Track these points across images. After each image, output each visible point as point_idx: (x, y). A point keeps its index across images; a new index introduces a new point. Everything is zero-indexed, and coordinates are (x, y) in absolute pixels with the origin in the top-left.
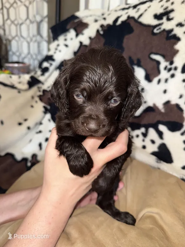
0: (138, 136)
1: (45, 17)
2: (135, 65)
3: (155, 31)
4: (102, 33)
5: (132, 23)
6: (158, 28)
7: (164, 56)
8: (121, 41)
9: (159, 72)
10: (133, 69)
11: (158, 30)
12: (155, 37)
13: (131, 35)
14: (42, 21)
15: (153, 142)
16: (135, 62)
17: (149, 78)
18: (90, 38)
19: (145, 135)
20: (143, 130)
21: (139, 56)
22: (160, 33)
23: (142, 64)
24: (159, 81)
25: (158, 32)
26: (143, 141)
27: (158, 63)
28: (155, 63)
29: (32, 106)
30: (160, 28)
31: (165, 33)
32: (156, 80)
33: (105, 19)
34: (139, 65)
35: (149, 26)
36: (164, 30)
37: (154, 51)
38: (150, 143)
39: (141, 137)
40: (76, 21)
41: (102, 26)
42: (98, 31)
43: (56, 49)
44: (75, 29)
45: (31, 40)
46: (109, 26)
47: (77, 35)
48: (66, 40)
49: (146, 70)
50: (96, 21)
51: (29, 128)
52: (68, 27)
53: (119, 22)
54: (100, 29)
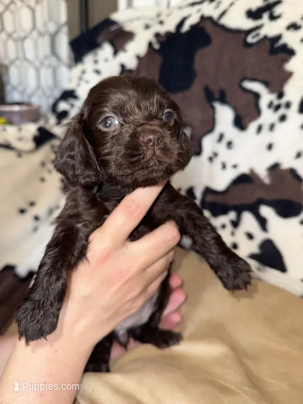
0: (224, 226)
1: (63, 26)
2: (217, 100)
3: (250, 39)
4: (156, 46)
5: (209, 28)
6: (254, 34)
7: (266, 83)
8: (190, 60)
9: (258, 112)
10: (213, 108)
11: (254, 37)
12: (249, 51)
13: (208, 50)
15: (250, 236)
16: (217, 95)
17: (240, 123)
18: (138, 57)
19: (235, 224)
20: (232, 215)
21: (223, 84)
22: (258, 43)
23: (229, 97)
24: (260, 129)
26: (233, 234)
27: (257, 96)
28: (250, 96)
29: (43, 180)
30: (258, 35)
31: (267, 43)
32: (253, 126)
33: (161, 23)
34: (223, 100)
35: (237, 32)
36: (265, 38)
37: (248, 74)
38: (245, 238)
39: (229, 228)
40: (113, 28)
41: (157, 35)
42: (150, 45)
43: (80, 79)
44: (113, 43)
45: (42, 64)
46: (169, 35)
47: (116, 53)
48: (96, 62)
49: (235, 109)
50: (147, 27)
51: (37, 218)
52: (100, 39)
53: (186, 28)
54: (154, 41)
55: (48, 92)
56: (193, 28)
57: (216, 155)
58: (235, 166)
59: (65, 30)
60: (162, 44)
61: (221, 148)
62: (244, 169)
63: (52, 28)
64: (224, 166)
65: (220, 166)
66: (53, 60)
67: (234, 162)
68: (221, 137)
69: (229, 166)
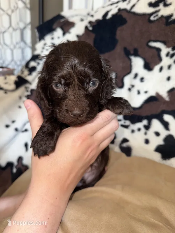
0: (139, 130)
1: (28, 25)
2: (132, 55)
3: (152, 18)
4: (91, 28)
5: (125, 15)
6: (154, 15)
7: (164, 43)
8: (114, 33)
9: (160, 59)
10: (130, 60)
11: (154, 17)
12: (152, 24)
13: (124, 27)
14: (25, 28)
15: (157, 134)
16: (132, 52)
17: (148, 67)
18: (78, 36)
19: (147, 127)
20: (145, 122)
21: (136, 45)
22: (157, 20)
23: (140, 53)
24: (161, 69)
25: (155, 19)
26: (146, 134)
27: (159, 50)
28: (155, 50)
29: (20, 107)
30: (157, 15)
31: (164, 20)
32: (157, 68)
33: (92, 16)
34: (136, 54)
35: (144, 15)
36: (162, 16)
37: (153, 38)
38: (154, 135)
39: (143, 130)
40: (62, 20)
41: (90, 22)
42: (86, 28)
43: (43, 48)
44: (62, 28)
45: (15, 47)
46: (98, 21)
47: (64, 34)
48: (53, 38)
49: (144, 59)
50: (82, 20)
51: (16, 130)
52: (54, 27)
53: (109, 16)
54: (89, 25)
55: (18, 63)
56: (114, 16)
57: (133, 86)
58: (146, 92)
59: (29, 27)
60: (94, 27)
61: (137, 82)
62: (152, 93)
63: (22, 25)
64: (139, 93)
65: (136, 92)
66: (22, 44)
67: (145, 90)
68: (136, 75)
69: (142, 92)
